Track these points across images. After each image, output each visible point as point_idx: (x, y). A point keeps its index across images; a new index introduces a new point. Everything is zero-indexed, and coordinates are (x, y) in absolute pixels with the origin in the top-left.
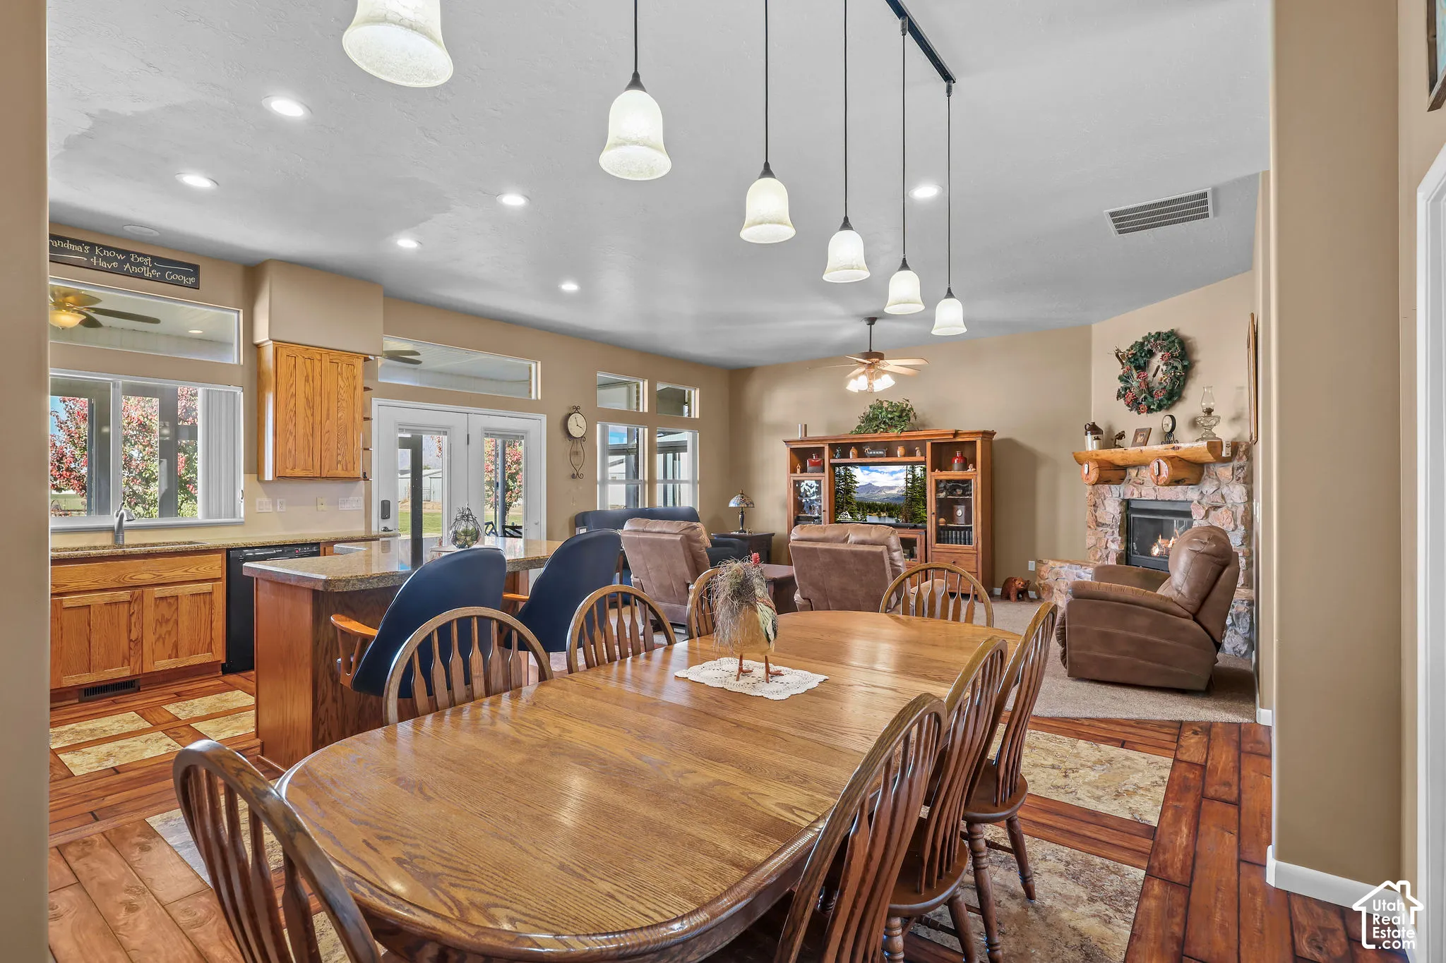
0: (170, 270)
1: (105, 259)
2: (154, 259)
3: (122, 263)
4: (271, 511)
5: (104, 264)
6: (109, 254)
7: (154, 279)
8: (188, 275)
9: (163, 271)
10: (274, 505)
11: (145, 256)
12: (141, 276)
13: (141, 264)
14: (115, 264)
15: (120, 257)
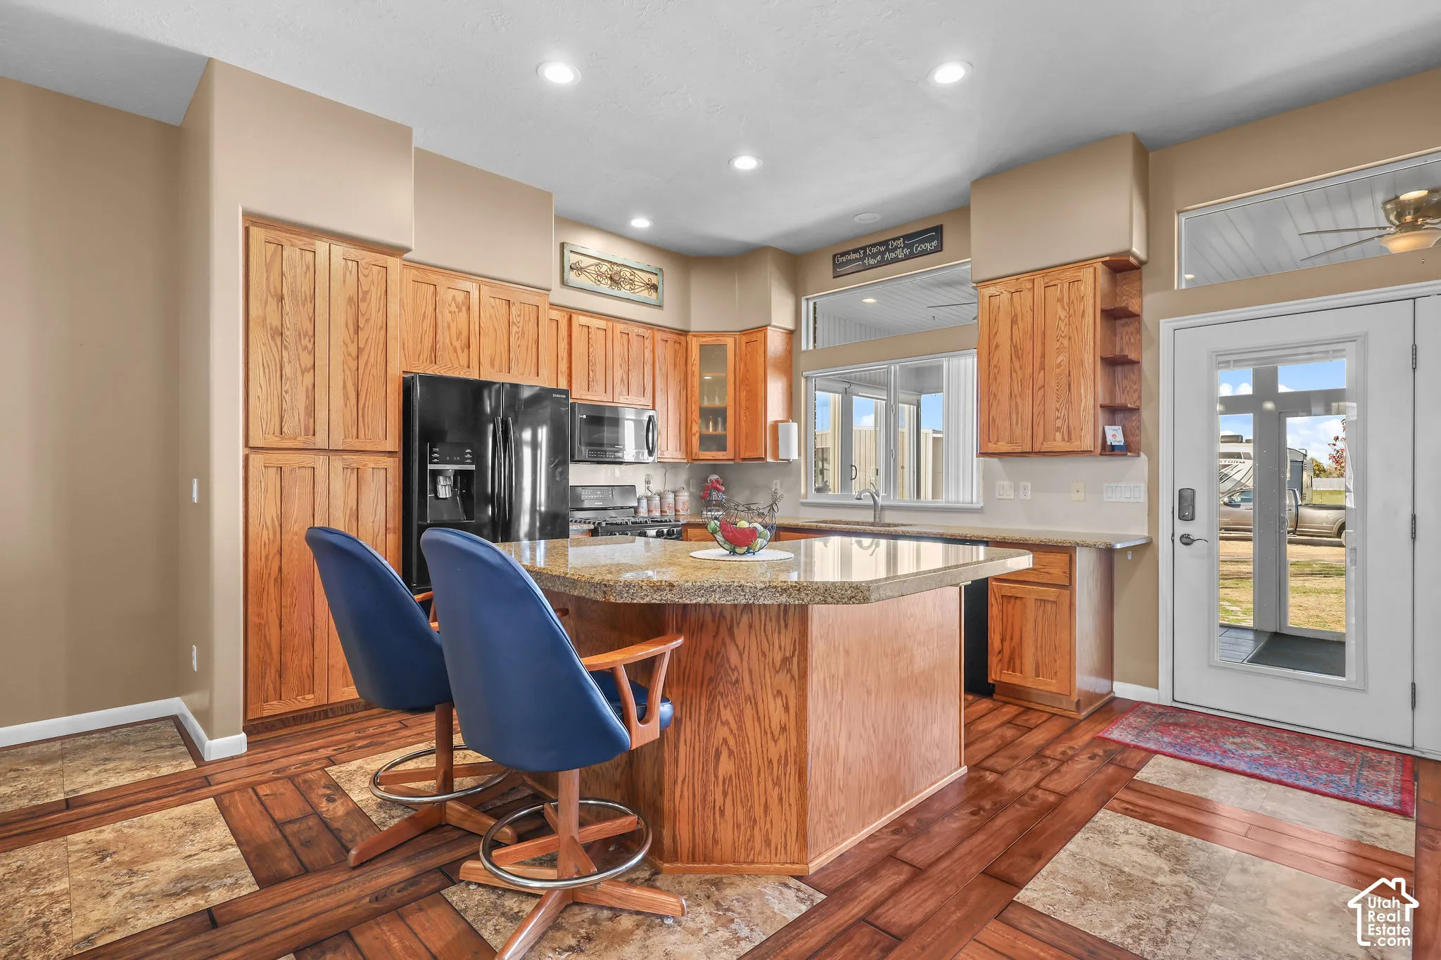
0: (916, 242)
1: (874, 256)
2: (906, 237)
3: (883, 254)
4: (1012, 497)
5: (872, 262)
6: (874, 250)
7: (906, 258)
8: (930, 240)
9: (910, 246)
10: (1016, 490)
11: (898, 238)
12: (896, 260)
13: (896, 248)
14: (879, 258)
15: (883, 249)
